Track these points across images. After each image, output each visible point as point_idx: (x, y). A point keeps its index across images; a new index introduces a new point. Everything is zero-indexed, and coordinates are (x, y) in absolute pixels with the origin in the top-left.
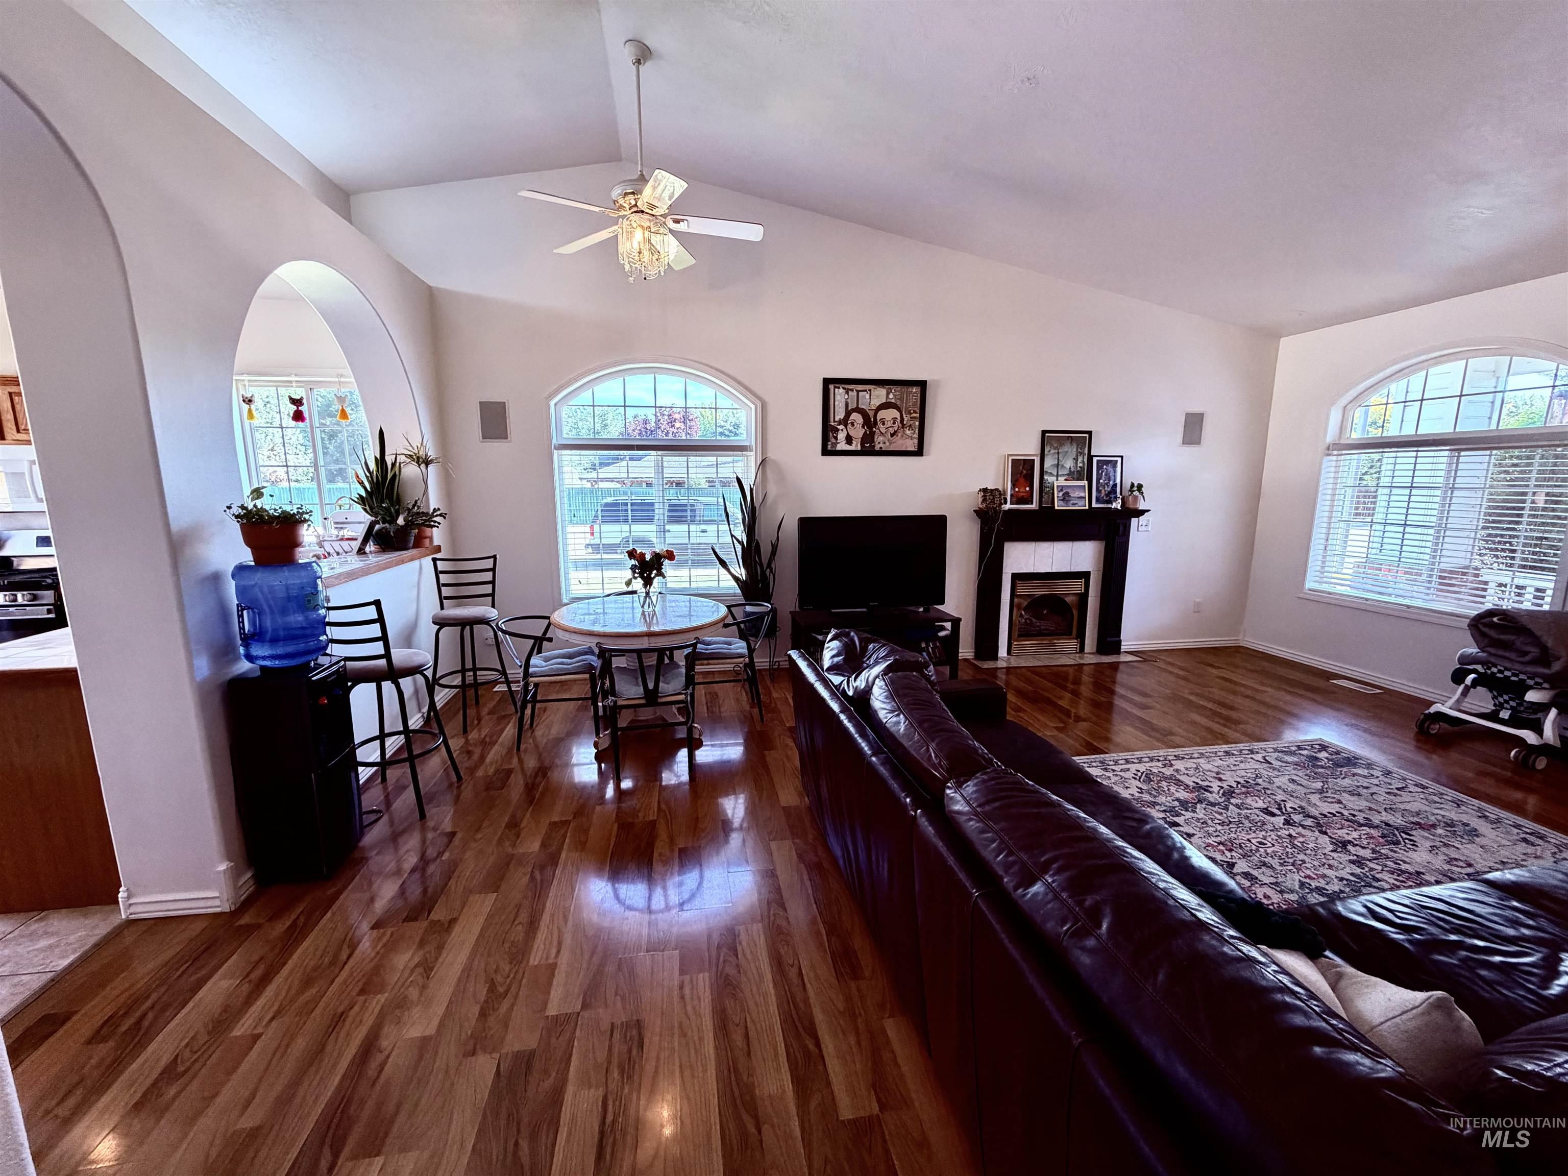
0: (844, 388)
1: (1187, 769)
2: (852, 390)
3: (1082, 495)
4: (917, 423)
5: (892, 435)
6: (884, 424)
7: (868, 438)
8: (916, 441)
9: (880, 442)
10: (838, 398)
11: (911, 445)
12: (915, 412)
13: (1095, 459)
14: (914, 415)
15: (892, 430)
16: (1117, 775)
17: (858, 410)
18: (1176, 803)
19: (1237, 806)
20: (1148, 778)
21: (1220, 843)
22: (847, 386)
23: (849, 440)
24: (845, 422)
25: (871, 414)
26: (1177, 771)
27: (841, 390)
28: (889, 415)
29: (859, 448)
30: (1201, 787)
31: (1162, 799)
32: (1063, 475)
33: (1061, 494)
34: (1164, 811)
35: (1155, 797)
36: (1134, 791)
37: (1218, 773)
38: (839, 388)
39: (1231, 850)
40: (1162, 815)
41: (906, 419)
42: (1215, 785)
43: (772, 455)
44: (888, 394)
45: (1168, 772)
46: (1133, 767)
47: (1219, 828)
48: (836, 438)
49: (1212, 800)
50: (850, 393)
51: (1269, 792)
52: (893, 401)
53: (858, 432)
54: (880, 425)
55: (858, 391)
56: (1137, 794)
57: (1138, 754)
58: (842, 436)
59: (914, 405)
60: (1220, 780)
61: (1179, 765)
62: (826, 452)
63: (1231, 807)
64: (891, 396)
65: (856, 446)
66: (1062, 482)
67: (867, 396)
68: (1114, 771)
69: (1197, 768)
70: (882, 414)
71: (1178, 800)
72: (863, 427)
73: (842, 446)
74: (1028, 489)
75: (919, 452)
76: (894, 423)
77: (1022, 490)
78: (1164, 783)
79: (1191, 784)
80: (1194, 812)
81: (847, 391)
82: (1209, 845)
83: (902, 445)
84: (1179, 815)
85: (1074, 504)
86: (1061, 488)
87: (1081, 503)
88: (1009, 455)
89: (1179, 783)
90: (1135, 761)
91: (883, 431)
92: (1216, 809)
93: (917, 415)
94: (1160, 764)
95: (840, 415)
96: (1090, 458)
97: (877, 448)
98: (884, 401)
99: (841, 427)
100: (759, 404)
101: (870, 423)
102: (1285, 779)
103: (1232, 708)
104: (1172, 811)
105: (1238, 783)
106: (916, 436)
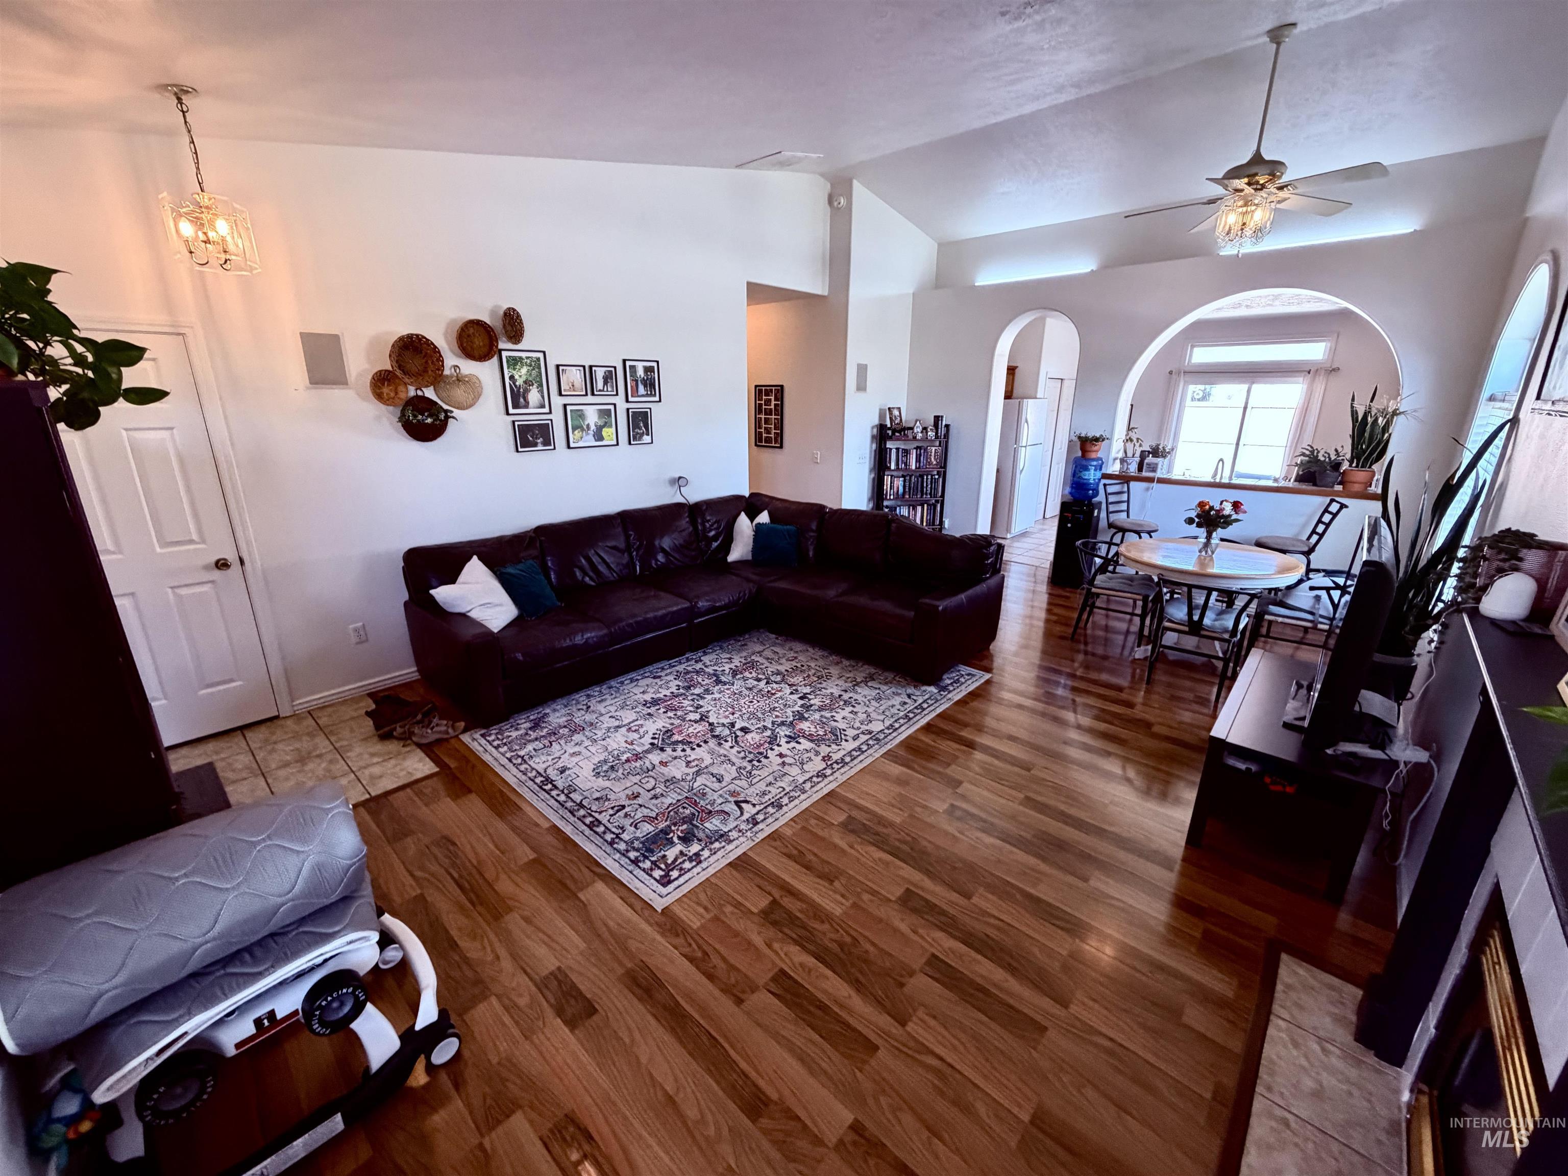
1: (811, 760)
16: (859, 728)
18: (806, 715)
19: (765, 728)
20: (837, 736)
21: (773, 694)
26: (817, 753)
30: (794, 738)
31: (817, 716)
34: (811, 706)
35: (822, 716)
36: (838, 717)
37: (784, 764)
39: (768, 692)
40: (812, 702)
42: (784, 748)
45: (824, 750)
46: (851, 745)
47: (776, 705)
49: (784, 728)
51: (742, 754)
56: (834, 714)
57: (858, 766)
60: (781, 755)
61: (817, 765)
63: (770, 726)
68: (863, 733)
69: (802, 764)
71: (806, 719)
78: (821, 733)
79: (801, 740)
80: (793, 712)
82: (780, 691)
84: (802, 706)
89: (810, 738)
90: (854, 753)
92: (779, 720)
94: (835, 757)
102: (727, 779)
104: (808, 708)
105: (766, 757)
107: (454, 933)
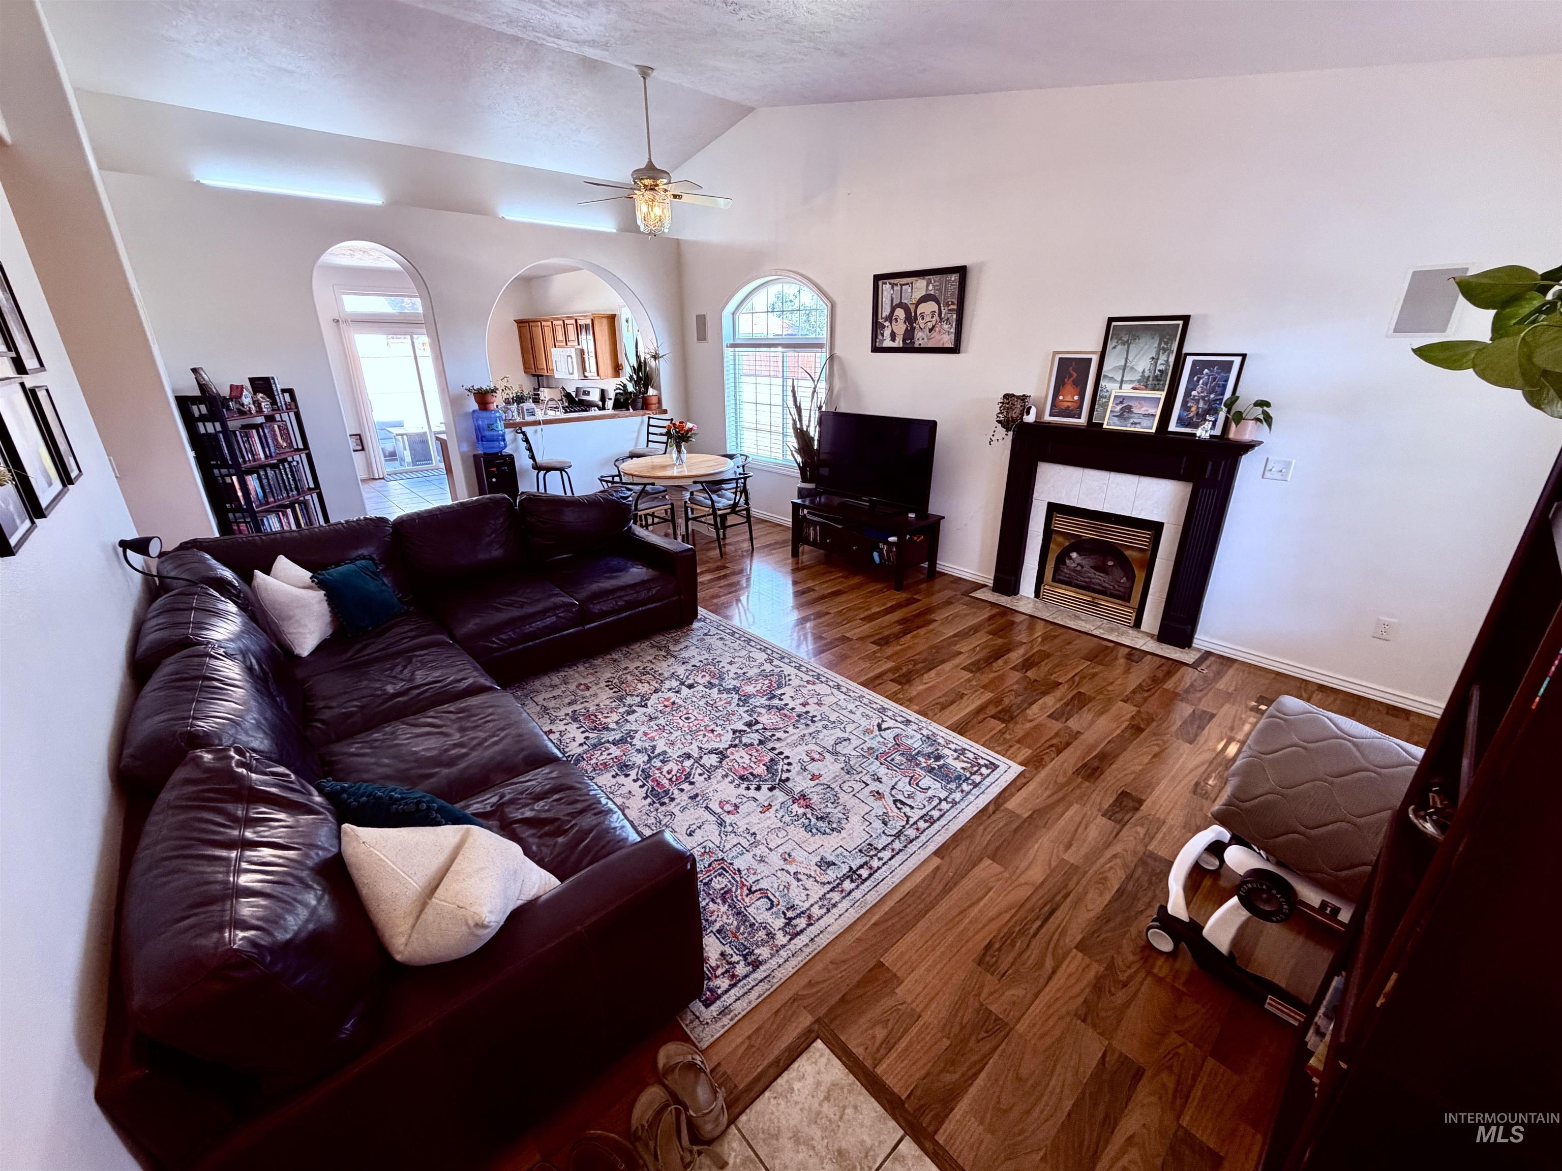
0: (890, 283)
2: (897, 285)
3: (1152, 411)
4: (955, 316)
5: (930, 330)
6: (923, 319)
7: (909, 334)
8: (953, 336)
9: (921, 338)
10: (885, 293)
11: (947, 341)
12: (953, 304)
13: (1189, 360)
14: (952, 307)
15: (930, 325)
17: (901, 305)
22: (892, 281)
23: (893, 337)
24: (890, 318)
25: (912, 308)
27: (888, 286)
28: (929, 307)
29: (901, 345)
32: (1132, 381)
33: (1118, 408)
38: (885, 283)
41: (944, 312)
43: (838, 352)
44: (928, 286)
48: (883, 335)
50: (895, 288)
52: (932, 292)
53: (900, 328)
54: (920, 320)
55: (901, 285)
58: (887, 332)
59: (952, 295)
64: (931, 287)
65: (898, 343)
66: (1127, 390)
67: (909, 290)
70: (922, 308)
72: (905, 322)
73: (887, 343)
74: (1076, 398)
75: (955, 349)
76: (932, 317)
77: (1069, 398)
81: (893, 285)
83: (939, 341)
85: (1134, 424)
86: (1120, 400)
87: (1145, 422)
88: (1055, 353)
91: (922, 326)
93: (955, 307)
95: (886, 312)
97: (917, 345)
98: (924, 293)
99: (887, 324)
101: (911, 319)
106: (953, 330)
107: (1108, 897)
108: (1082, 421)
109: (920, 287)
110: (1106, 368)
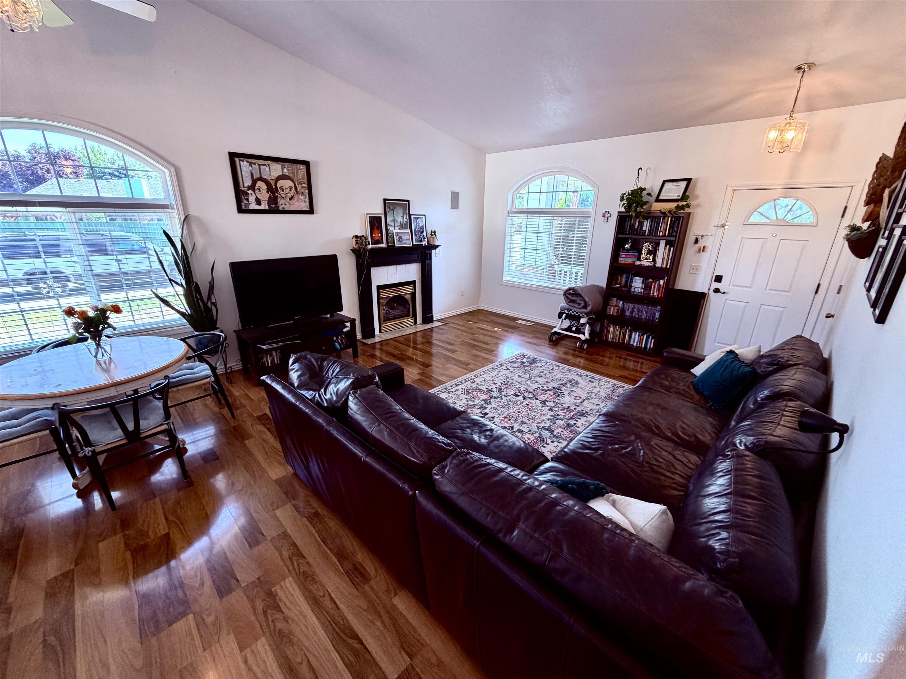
0: (247, 162)
1: (481, 382)
2: (254, 164)
3: (408, 237)
4: (307, 191)
5: (291, 199)
6: (283, 191)
7: (273, 200)
8: (308, 204)
9: (283, 204)
10: (244, 169)
11: (305, 206)
12: (304, 183)
13: (412, 217)
14: (304, 185)
15: (290, 196)
16: (454, 394)
17: (261, 179)
18: (483, 402)
19: (505, 396)
20: (467, 391)
21: (505, 418)
22: (249, 160)
23: (258, 202)
24: (252, 187)
25: (273, 183)
26: (478, 384)
27: (245, 163)
28: (286, 184)
29: (267, 208)
30: (489, 390)
31: (477, 402)
32: (398, 226)
33: (397, 237)
34: (480, 408)
35: (474, 401)
36: (464, 401)
37: (493, 380)
38: (243, 161)
39: (510, 420)
40: (479, 411)
41: (298, 188)
42: (494, 387)
44: (283, 169)
45: (474, 385)
46: (460, 387)
47: (502, 409)
48: (247, 200)
49: (495, 396)
50: (253, 166)
51: (513, 385)
52: (287, 174)
53: (264, 196)
54: (280, 191)
55: (259, 165)
56: (466, 403)
57: (460, 379)
58: (252, 199)
59: (303, 177)
60: (495, 384)
61: (477, 380)
62: (241, 210)
63: (503, 397)
64: (285, 170)
65: (264, 206)
66: (397, 230)
67: (267, 169)
68: (452, 392)
69: (484, 380)
70: (280, 183)
71: (483, 400)
72: (267, 192)
73: (253, 206)
74: (380, 235)
75: (311, 211)
76: (290, 190)
77: (377, 236)
78: (475, 392)
79: (485, 389)
80: (491, 404)
81: (251, 164)
82: (502, 420)
83: (299, 206)
84: (486, 408)
85: (405, 243)
86: (397, 234)
87: (408, 242)
88: (367, 214)
89: (480, 390)
90: (460, 383)
91: (284, 196)
92: (498, 400)
93: (306, 185)
94: (470, 382)
95: (248, 182)
96: (410, 216)
97: (281, 208)
98: (281, 174)
99: (250, 192)
100: (173, 170)
101: (272, 190)
102: (516, 376)
103: (488, 344)
104: (482, 407)
105: (502, 383)
106: (307, 200)
108: (384, 245)
109: (276, 170)
110: (388, 221)
